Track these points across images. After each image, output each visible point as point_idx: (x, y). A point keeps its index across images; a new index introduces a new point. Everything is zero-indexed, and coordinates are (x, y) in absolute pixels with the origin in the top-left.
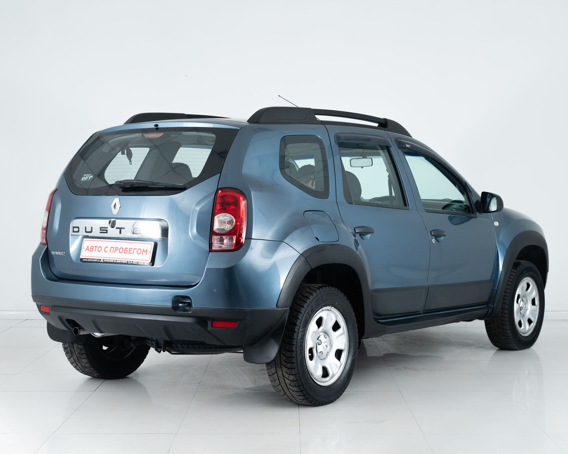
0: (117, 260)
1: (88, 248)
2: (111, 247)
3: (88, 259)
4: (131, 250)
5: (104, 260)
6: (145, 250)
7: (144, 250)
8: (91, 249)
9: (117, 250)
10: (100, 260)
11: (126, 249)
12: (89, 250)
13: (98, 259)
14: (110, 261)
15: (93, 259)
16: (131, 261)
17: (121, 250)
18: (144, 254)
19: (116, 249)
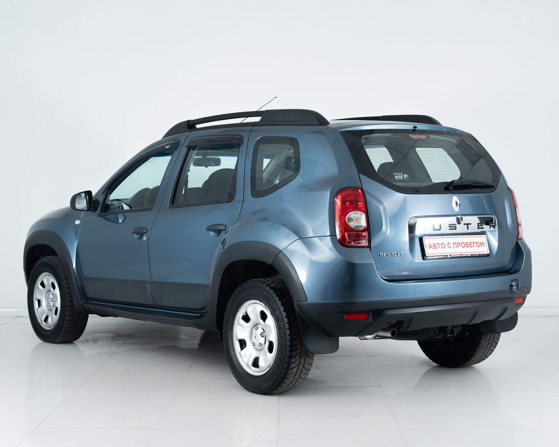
0: (462, 255)
1: (431, 246)
2: (454, 243)
3: (433, 256)
4: (471, 244)
5: (450, 255)
6: (482, 243)
7: (480, 242)
8: (435, 246)
9: (460, 245)
10: (447, 256)
11: (467, 244)
12: (433, 248)
13: (444, 256)
14: (456, 256)
15: (439, 256)
16: (474, 253)
17: (463, 245)
18: (482, 246)
19: (458, 244)
